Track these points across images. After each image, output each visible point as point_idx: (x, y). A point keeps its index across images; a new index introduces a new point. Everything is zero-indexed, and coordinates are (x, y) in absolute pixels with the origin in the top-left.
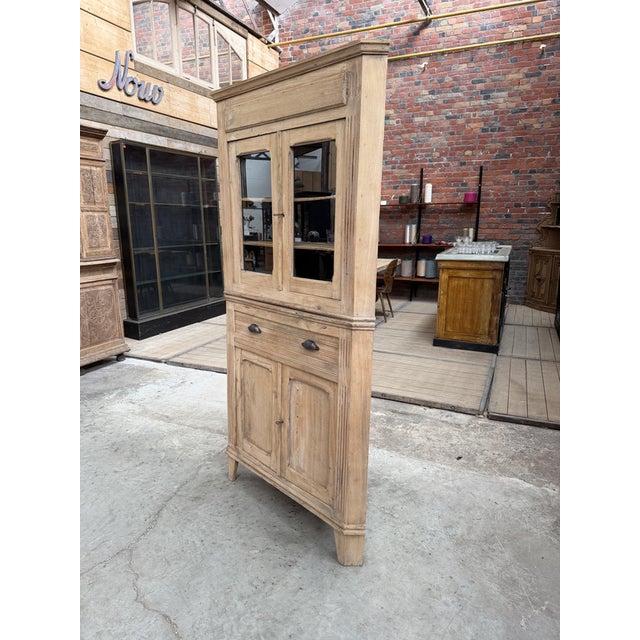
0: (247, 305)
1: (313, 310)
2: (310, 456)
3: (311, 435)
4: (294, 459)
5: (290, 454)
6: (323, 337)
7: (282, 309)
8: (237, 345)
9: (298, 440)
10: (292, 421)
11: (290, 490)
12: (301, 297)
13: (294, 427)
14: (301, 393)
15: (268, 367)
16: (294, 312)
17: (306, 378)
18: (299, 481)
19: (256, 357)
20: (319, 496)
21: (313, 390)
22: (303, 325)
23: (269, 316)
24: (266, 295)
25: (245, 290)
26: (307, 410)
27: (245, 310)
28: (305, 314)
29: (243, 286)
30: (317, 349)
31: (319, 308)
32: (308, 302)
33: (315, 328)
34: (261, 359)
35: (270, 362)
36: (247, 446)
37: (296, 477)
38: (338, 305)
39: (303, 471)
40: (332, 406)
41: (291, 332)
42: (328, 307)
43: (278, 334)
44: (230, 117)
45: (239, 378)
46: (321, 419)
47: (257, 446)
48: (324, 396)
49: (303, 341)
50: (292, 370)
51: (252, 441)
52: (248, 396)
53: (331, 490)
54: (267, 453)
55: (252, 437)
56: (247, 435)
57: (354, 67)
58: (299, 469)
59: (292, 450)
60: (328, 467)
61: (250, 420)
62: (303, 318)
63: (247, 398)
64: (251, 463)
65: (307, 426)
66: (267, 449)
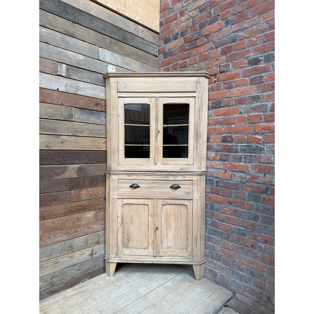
1: (180, 171)
2: (175, 239)
3: (176, 228)
4: (165, 245)
5: (162, 242)
6: (183, 181)
7: (158, 173)
8: (119, 197)
9: (167, 233)
10: (163, 225)
11: (164, 260)
13: (164, 228)
14: (169, 210)
15: (146, 203)
16: (167, 173)
17: (173, 202)
18: (169, 253)
19: (136, 200)
20: (183, 255)
21: (176, 206)
22: (171, 178)
23: (148, 178)
24: (145, 168)
26: (173, 217)
27: (128, 178)
28: (173, 173)
29: (128, 166)
30: (179, 187)
31: (182, 169)
32: (175, 168)
33: (179, 178)
34: (139, 201)
35: (147, 200)
36: (127, 251)
37: (166, 252)
38: (192, 167)
39: (171, 247)
40: (189, 210)
41: (162, 183)
42: (187, 168)
43: (153, 185)
44: (123, 86)
45: (120, 216)
46: (181, 219)
47: (136, 248)
48: (182, 208)
49: (171, 185)
50: (164, 200)
51: (130, 247)
52: (127, 223)
53: (189, 249)
54: (145, 249)
55: (130, 245)
56: (126, 245)
57: (199, 79)
58: (168, 248)
59: (163, 240)
60: (188, 239)
61: (128, 236)
62: (171, 175)
63: (126, 225)
64: (132, 259)
65: (173, 224)
66: (144, 247)
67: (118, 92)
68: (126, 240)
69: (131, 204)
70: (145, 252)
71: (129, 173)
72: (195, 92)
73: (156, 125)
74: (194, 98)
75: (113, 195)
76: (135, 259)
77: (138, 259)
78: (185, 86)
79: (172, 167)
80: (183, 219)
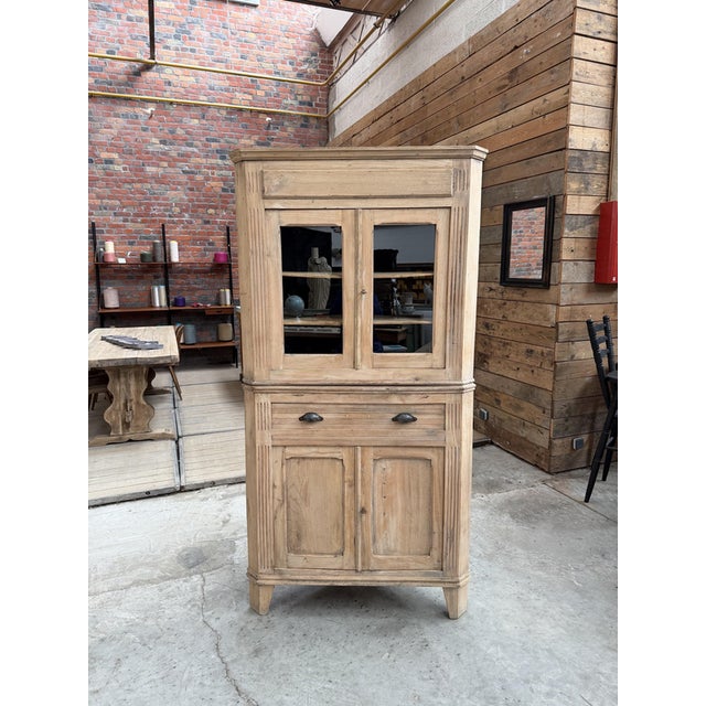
0: (297, 393)
1: (411, 382)
2: (403, 532)
3: (405, 509)
4: (381, 545)
5: (374, 540)
6: (422, 407)
7: (364, 388)
8: (276, 443)
9: (386, 522)
10: (377, 504)
11: (378, 578)
12: (391, 372)
13: (379, 510)
14: (389, 471)
15: (337, 455)
16: (384, 388)
17: (400, 452)
18: (391, 564)
19: (314, 449)
20: (422, 566)
21: (407, 462)
22: (395, 400)
23: (340, 399)
24: (333, 377)
25: (294, 376)
26: (399, 485)
27: (295, 399)
28: (400, 388)
29: (292, 372)
30: (415, 419)
31: (417, 380)
32: (401, 375)
33: (413, 399)
34: (321, 450)
35: (341, 450)
36: (297, 560)
37: (385, 561)
38: (442, 372)
39: (395, 551)
40: (435, 471)
41: (374, 410)
42: (429, 376)
43: (353, 416)
44: (276, 182)
45: (278, 483)
46: (418, 489)
47: (316, 554)
48: (421, 465)
49: (394, 416)
50: (378, 449)
51: (304, 552)
52: (295, 500)
53: (435, 554)
54: (336, 555)
55: (304, 546)
56: (294, 548)
57: (461, 165)
58: (388, 552)
59: (377, 535)
60: (431, 533)
61: (299, 528)
62: (396, 393)
63: (292, 503)
64: (308, 577)
65: (399, 502)
66: (334, 550)
67: (264, 198)
68: (294, 537)
69: (304, 458)
70: (337, 562)
71: (297, 388)
72: (449, 196)
73: (359, 277)
74: (447, 211)
75: (262, 439)
76: (315, 578)
77: (323, 578)
78: (426, 183)
79: (394, 374)
80: (421, 490)
